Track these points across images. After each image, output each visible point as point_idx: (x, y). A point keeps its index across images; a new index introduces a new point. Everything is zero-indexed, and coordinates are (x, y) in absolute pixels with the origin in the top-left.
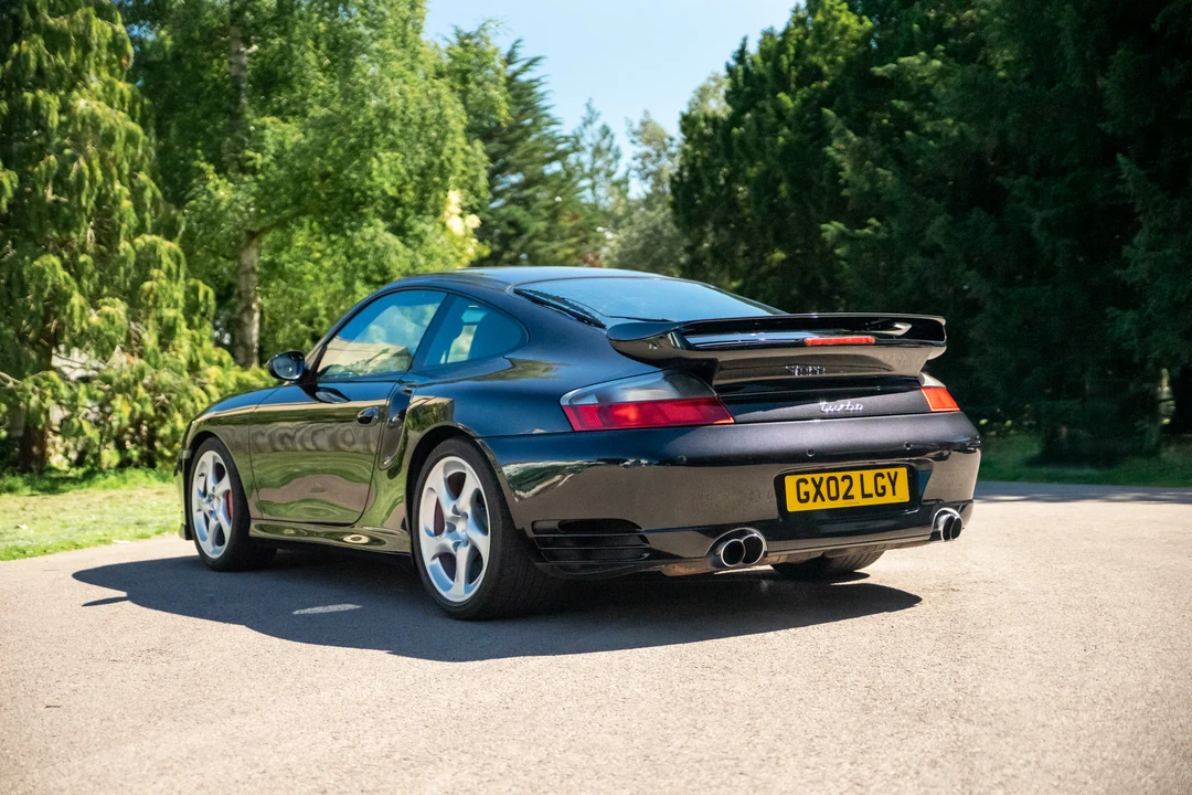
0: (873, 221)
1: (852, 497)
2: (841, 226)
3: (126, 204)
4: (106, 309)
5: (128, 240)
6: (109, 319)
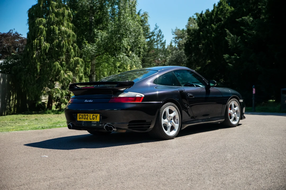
1: (88, 119)
2: (228, 55)
3: (72, 50)
4: (68, 74)
5: (73, 58)
6: (69, 76)
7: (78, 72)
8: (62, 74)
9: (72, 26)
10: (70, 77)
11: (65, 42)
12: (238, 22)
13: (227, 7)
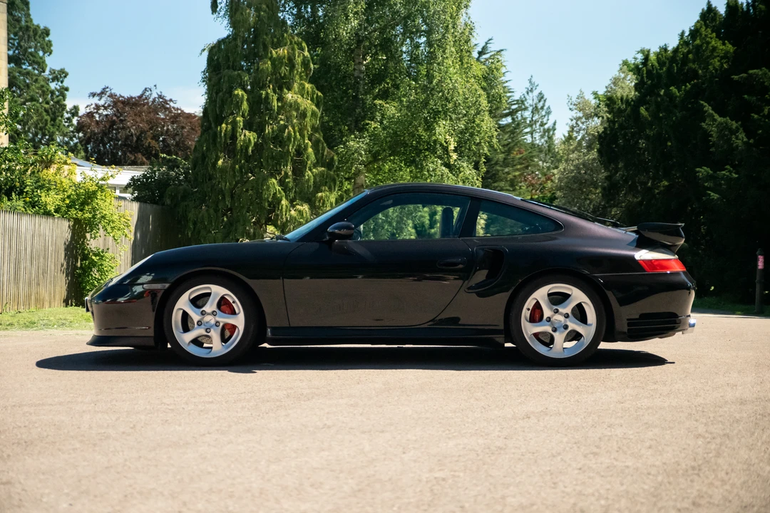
0: (728, 167)
2: (708, 169)
3: (310, 150)
4: (298, 207)
5: (310, 170)
6: (300, 212)
7: (323, 204)
8: (284, 207)
9: (310, 90)
10: (303, 215)
11: (294, 128)
12: (737, 81)
13: (713, 43)
